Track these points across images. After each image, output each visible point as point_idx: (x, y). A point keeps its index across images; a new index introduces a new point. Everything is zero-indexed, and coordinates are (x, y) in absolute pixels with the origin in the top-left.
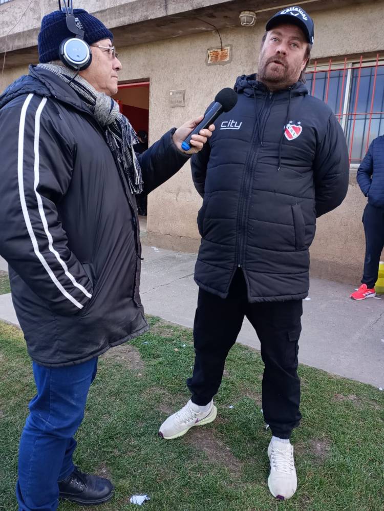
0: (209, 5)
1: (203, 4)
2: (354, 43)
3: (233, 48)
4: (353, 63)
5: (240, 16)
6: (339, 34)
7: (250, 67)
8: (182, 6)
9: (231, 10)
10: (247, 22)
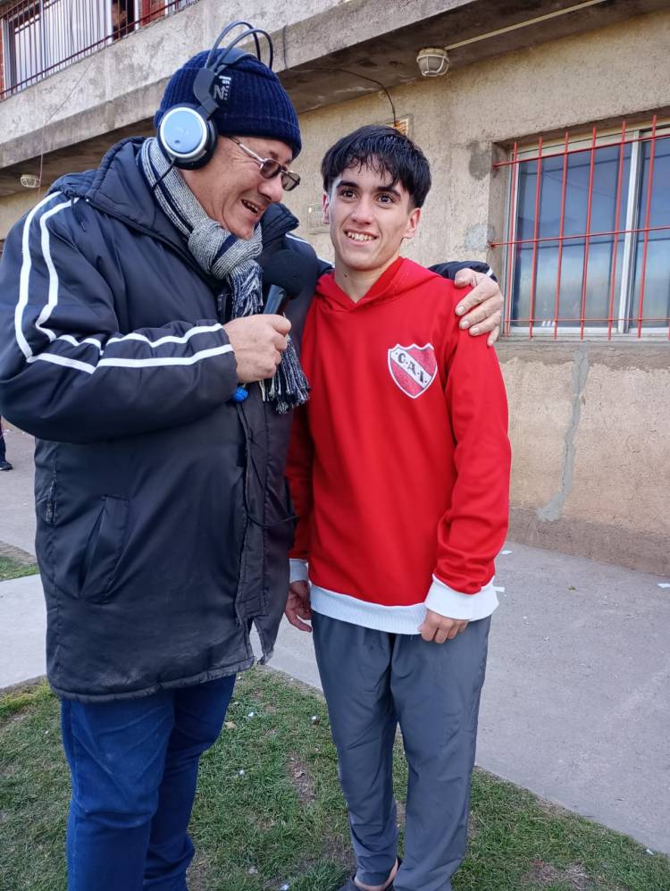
0: (355, 43)
1: (345, 41)
2: (639, 90)
3: (415, 120)
4: (642, 131)
5: (419, 58)
6: (608, 76)
7: (446, 153)
8: (311, 50)
9: (399, 48)
10: (431, 69)
